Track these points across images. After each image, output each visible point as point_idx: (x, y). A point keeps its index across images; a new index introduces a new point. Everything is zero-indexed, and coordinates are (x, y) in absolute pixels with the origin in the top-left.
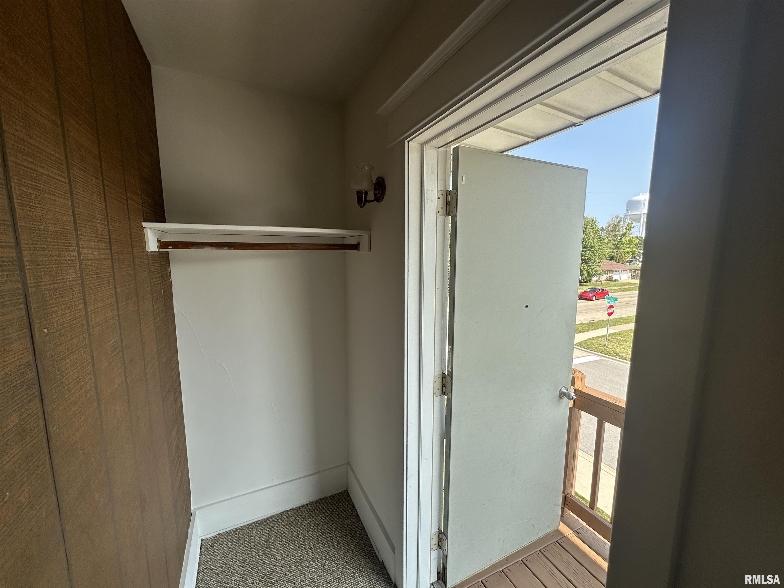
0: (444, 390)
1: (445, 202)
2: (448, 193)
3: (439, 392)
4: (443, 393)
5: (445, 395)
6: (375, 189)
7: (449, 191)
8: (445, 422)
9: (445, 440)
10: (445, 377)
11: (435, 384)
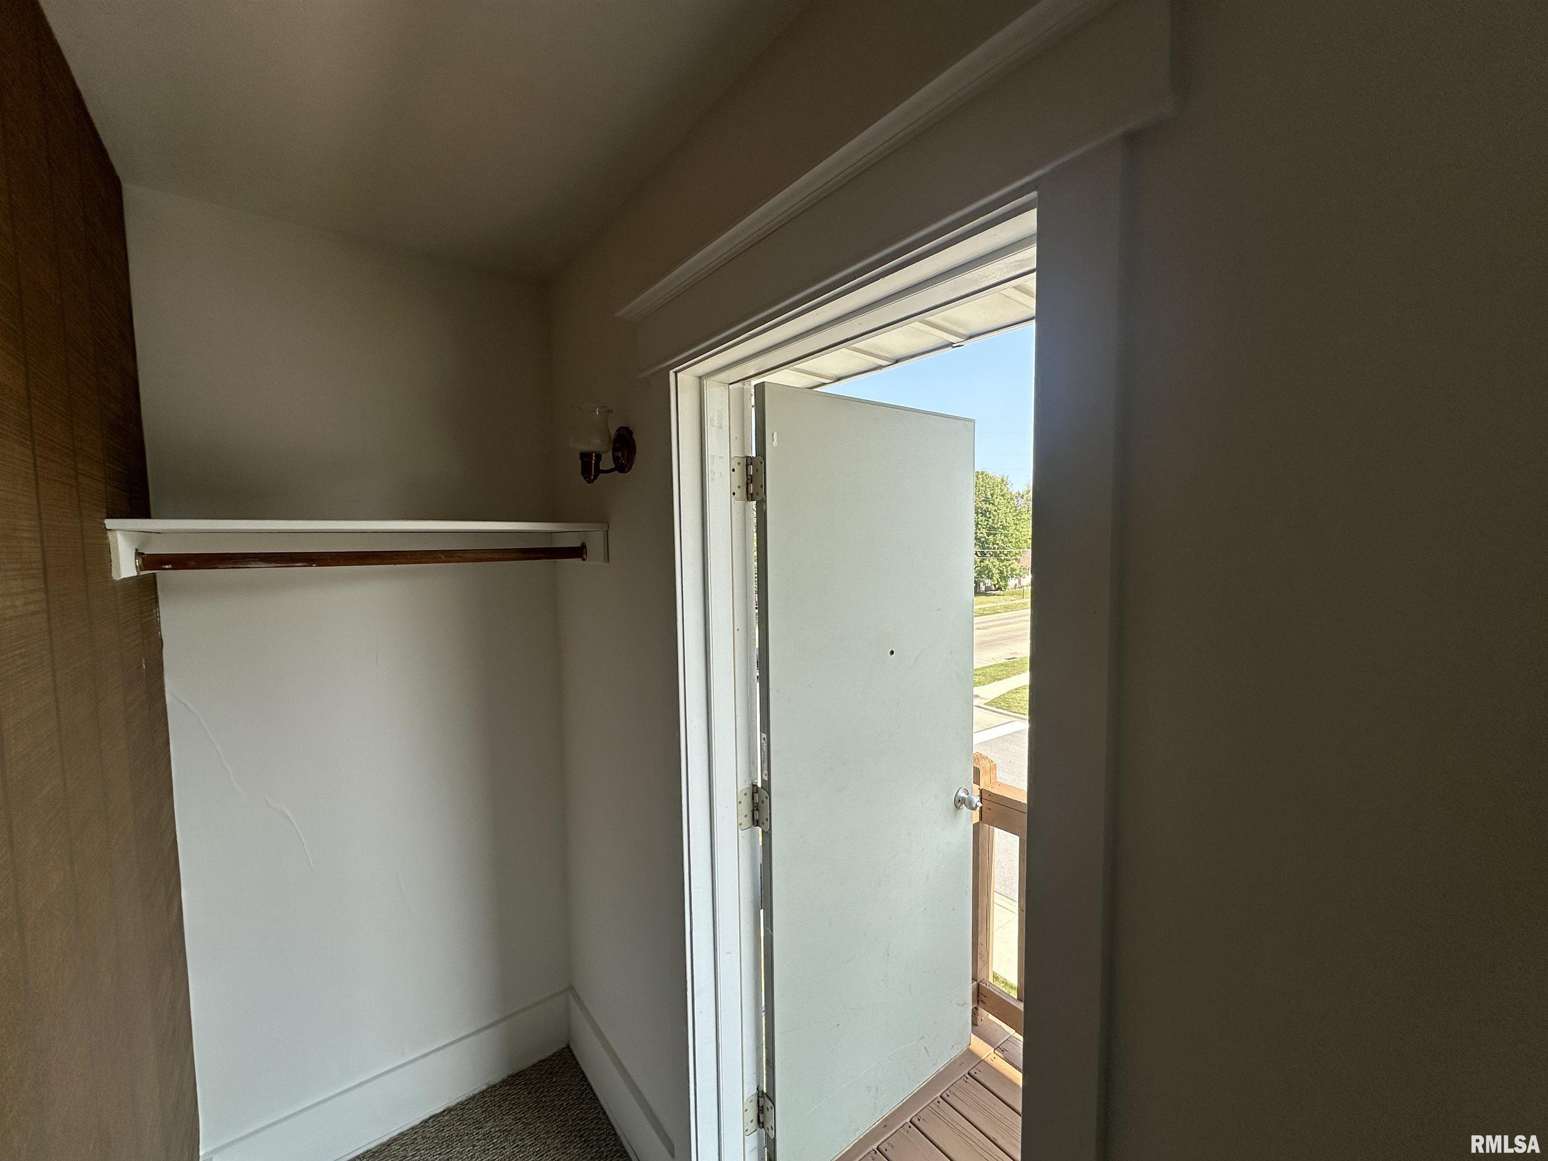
0: (757, 817)
1: (744, 475)
2: (749, 461)
3: (747, 822)
4: (756, 823)
5: (758, 825)
6: (615, 450)
7: (752, 458)
8: (761, 878)
9: (762, 911)
10: (757, 792)
11: (739, 808)
